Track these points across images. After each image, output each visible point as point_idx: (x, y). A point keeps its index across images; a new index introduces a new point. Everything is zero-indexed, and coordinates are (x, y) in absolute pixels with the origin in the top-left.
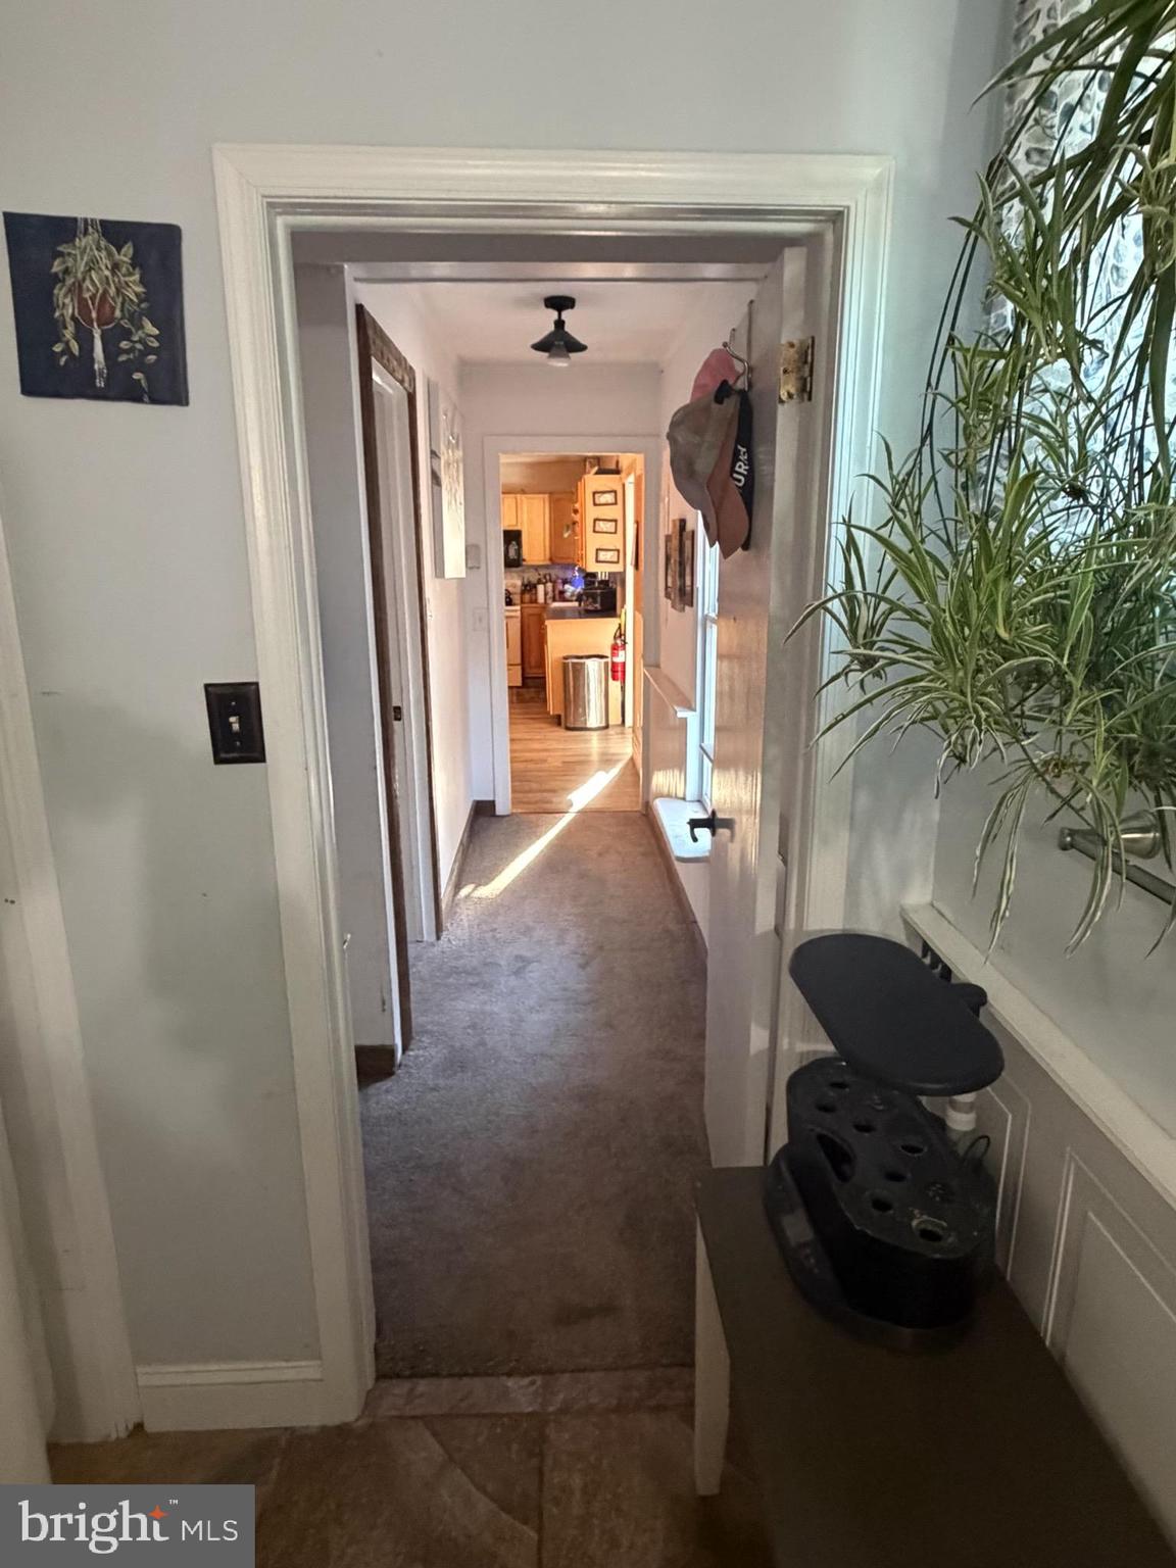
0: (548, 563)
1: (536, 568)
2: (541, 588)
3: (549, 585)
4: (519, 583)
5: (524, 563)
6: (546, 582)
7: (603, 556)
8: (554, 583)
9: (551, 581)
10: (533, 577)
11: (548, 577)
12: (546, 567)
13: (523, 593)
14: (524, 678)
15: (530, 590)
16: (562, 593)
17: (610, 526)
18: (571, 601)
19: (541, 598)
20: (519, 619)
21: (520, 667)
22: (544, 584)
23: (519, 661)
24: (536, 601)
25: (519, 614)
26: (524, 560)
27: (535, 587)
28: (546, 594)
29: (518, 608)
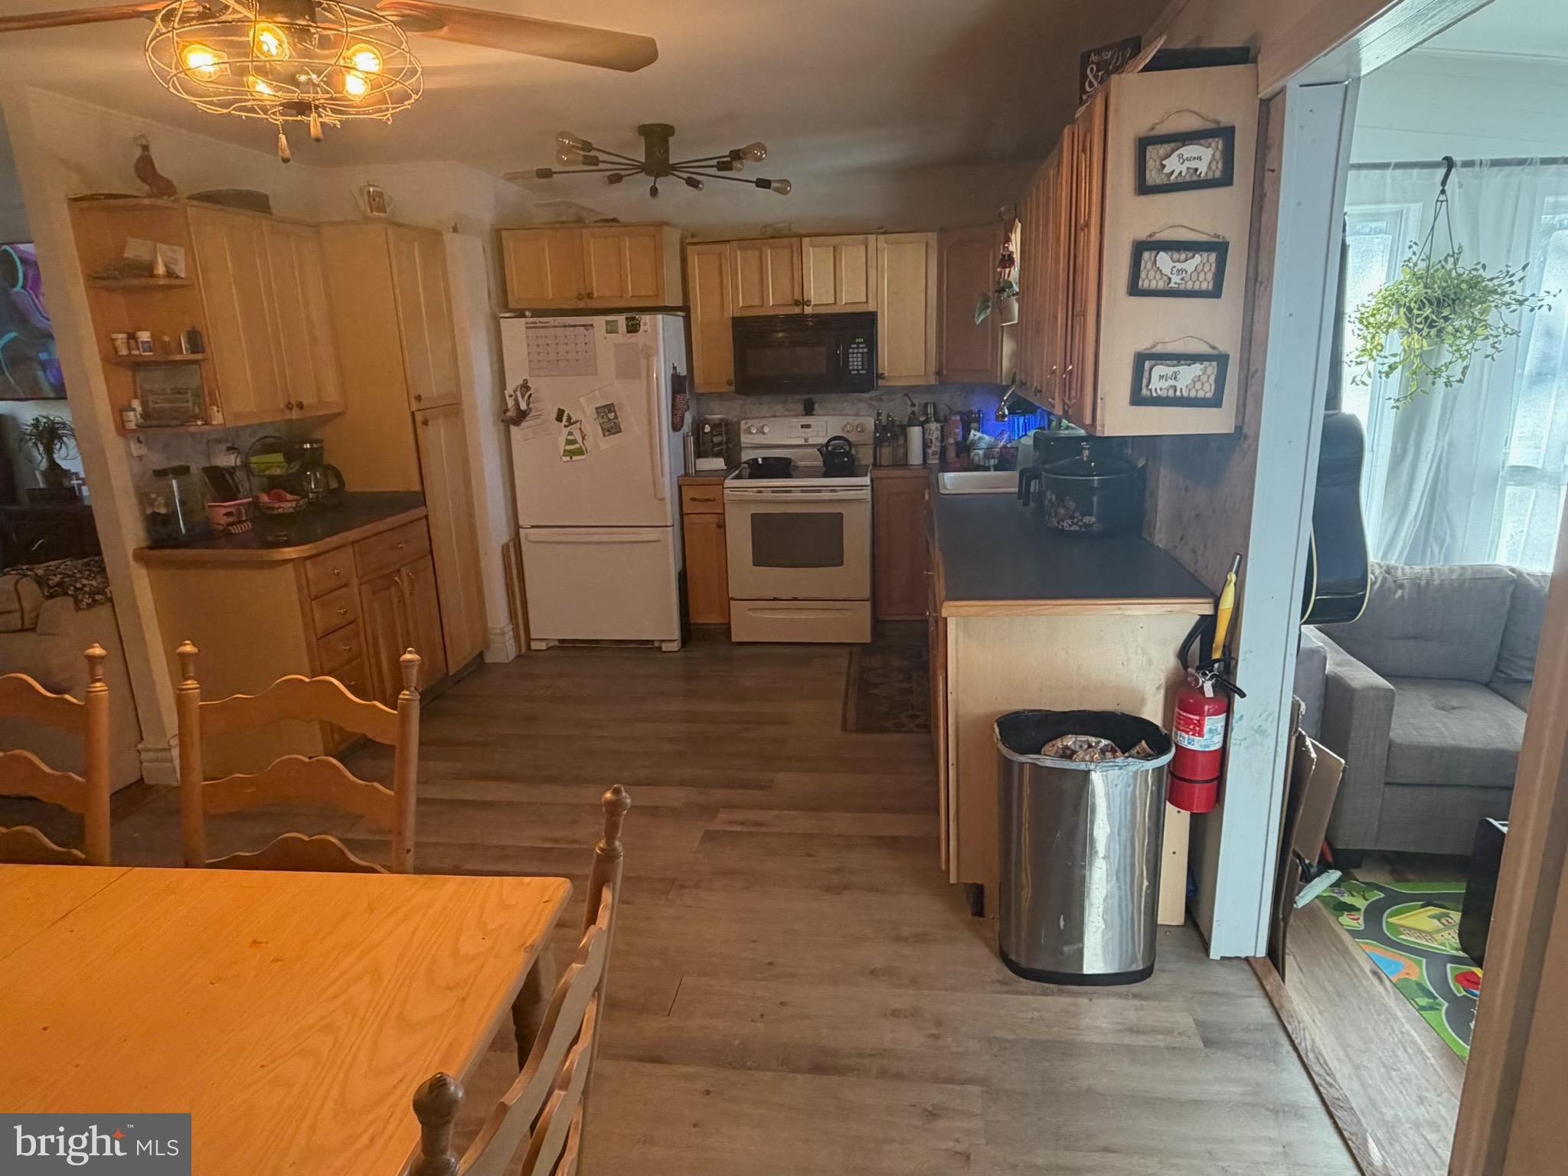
0: (933, 380)
1: (909, 391)
2: (915, 432)
3: (934, 426)
4: (870, 422)
5: (881, 382)
6: (927, 421)
7: (1159, 380)
8: (944, 421)
9: (937, 421)
10: (900, 410)
11: (930, 410)
12: (928, 389)
13: (878, 443)
14: (877, 623)
15: (895, 438)
16: (965, 447)
17: (1195, 268)
18: (987, 469)
19: (915, 457)
20: (869, 505)
21: (868, 604)
22: (922, 424)
23: (867, 594)
24: (905, 464)
25: (866, 494)
26: (881, 376)
27: (903, 430)
28: (926, 445)
29: (867, 480)
